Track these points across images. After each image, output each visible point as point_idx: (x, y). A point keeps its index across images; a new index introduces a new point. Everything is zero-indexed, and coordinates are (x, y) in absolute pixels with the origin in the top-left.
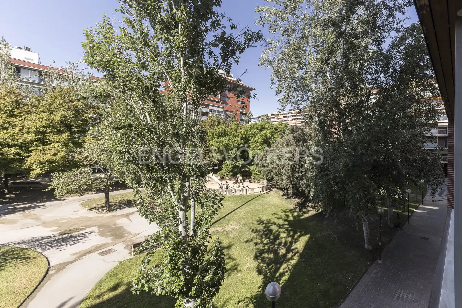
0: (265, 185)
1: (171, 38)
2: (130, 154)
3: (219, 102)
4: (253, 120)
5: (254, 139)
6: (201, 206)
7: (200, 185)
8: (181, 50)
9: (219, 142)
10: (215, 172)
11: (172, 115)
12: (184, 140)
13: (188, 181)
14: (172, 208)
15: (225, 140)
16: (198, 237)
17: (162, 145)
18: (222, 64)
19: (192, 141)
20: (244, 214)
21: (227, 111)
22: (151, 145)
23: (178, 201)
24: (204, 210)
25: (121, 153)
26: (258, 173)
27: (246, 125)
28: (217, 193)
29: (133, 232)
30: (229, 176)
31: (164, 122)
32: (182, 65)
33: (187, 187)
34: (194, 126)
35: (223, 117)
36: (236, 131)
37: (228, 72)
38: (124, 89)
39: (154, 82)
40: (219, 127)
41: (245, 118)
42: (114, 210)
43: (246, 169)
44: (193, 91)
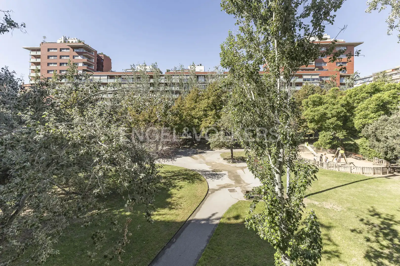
0: (383, 166)
1: (268, 27)
2: (242, 123)
3: (313, 70)
4: (359, 82)
5: (362, 105)
6: (295, 173)
7: (293, 154)
8: (275, 34)
9: (315, 111)
10: (311, 142)
11: (269, 91)
12: (279, 111)
13: (282, 148)
14: (270, 169)
15: (321, 109)
16: (292, 202)
17: (262, 116)
18: (314, 31)
19: (285, 112)
20: (348, 196)
21: (323, 77)
22: (255, 117)
23: (274, 164)
24: (297, 178)
25: (237, 122)
26: (369, 148)
27: (348, 89)
28: (311, 163)
29: (246, 182)
30: (327, 148)
31: (263, 97)
32: (276, 46)
33: (282, 154)
34: (286, 98)
35: (318, 84)
36: (335, 97)
37: (320, 37)
38: (239, 77)
39: (256, 67)
40: (314, 95)
41: (348, 81)
42: (235, 162)
43: (350, 142)
44: (285, 66)
